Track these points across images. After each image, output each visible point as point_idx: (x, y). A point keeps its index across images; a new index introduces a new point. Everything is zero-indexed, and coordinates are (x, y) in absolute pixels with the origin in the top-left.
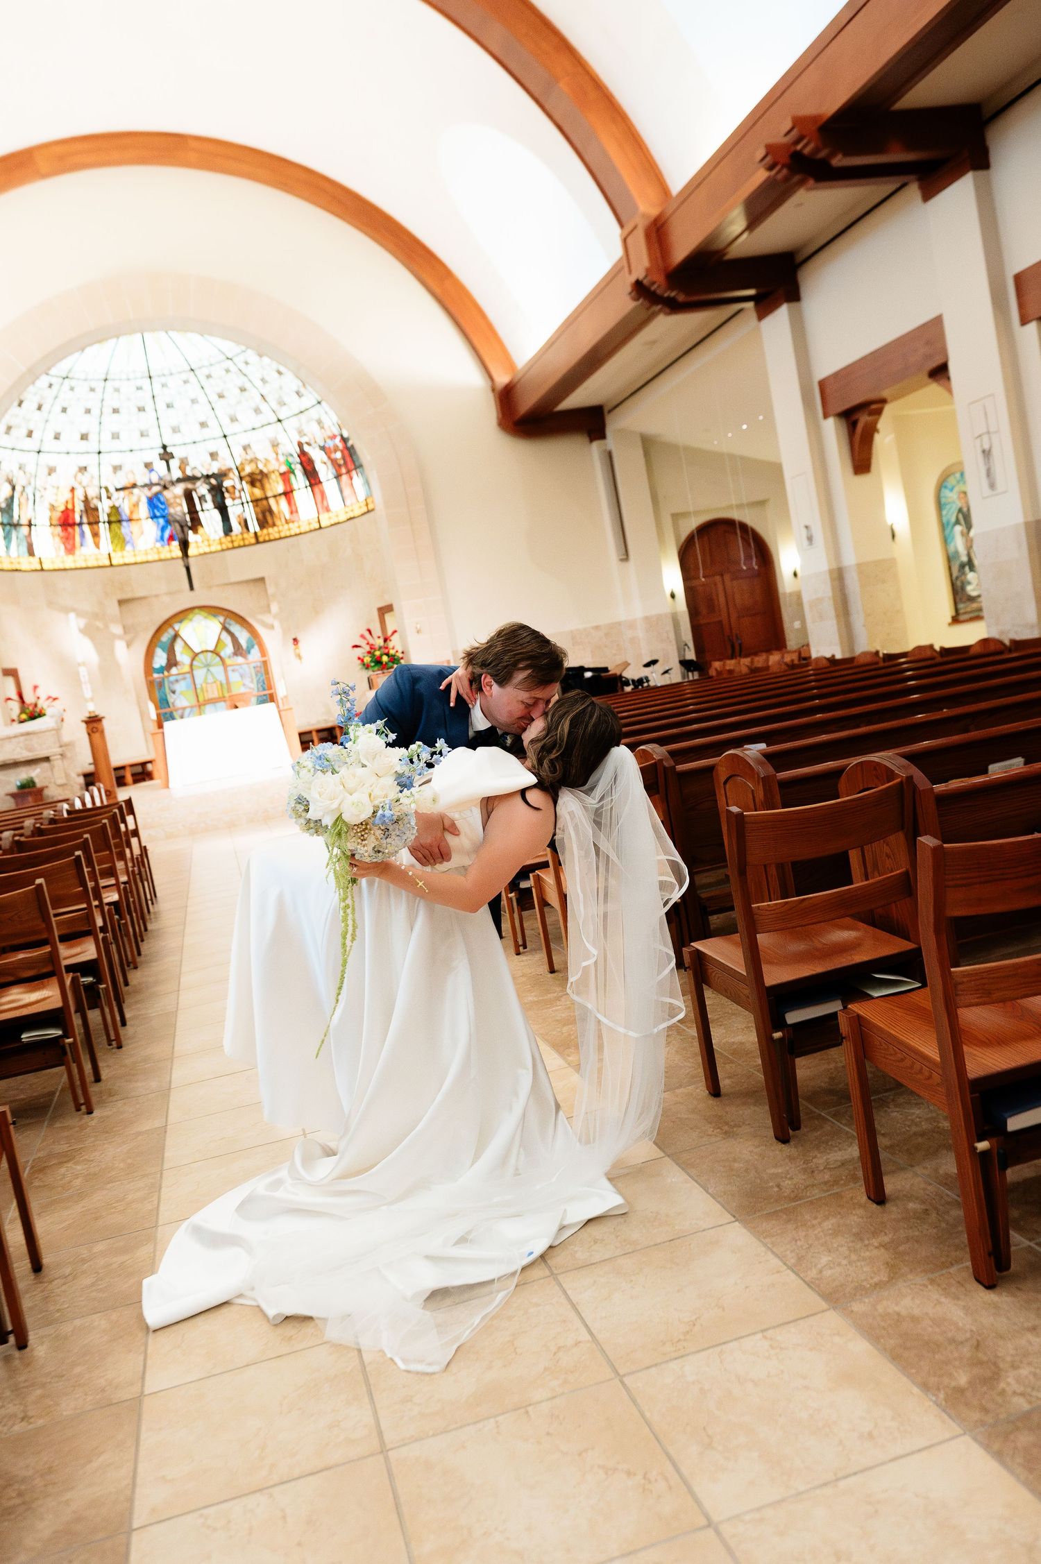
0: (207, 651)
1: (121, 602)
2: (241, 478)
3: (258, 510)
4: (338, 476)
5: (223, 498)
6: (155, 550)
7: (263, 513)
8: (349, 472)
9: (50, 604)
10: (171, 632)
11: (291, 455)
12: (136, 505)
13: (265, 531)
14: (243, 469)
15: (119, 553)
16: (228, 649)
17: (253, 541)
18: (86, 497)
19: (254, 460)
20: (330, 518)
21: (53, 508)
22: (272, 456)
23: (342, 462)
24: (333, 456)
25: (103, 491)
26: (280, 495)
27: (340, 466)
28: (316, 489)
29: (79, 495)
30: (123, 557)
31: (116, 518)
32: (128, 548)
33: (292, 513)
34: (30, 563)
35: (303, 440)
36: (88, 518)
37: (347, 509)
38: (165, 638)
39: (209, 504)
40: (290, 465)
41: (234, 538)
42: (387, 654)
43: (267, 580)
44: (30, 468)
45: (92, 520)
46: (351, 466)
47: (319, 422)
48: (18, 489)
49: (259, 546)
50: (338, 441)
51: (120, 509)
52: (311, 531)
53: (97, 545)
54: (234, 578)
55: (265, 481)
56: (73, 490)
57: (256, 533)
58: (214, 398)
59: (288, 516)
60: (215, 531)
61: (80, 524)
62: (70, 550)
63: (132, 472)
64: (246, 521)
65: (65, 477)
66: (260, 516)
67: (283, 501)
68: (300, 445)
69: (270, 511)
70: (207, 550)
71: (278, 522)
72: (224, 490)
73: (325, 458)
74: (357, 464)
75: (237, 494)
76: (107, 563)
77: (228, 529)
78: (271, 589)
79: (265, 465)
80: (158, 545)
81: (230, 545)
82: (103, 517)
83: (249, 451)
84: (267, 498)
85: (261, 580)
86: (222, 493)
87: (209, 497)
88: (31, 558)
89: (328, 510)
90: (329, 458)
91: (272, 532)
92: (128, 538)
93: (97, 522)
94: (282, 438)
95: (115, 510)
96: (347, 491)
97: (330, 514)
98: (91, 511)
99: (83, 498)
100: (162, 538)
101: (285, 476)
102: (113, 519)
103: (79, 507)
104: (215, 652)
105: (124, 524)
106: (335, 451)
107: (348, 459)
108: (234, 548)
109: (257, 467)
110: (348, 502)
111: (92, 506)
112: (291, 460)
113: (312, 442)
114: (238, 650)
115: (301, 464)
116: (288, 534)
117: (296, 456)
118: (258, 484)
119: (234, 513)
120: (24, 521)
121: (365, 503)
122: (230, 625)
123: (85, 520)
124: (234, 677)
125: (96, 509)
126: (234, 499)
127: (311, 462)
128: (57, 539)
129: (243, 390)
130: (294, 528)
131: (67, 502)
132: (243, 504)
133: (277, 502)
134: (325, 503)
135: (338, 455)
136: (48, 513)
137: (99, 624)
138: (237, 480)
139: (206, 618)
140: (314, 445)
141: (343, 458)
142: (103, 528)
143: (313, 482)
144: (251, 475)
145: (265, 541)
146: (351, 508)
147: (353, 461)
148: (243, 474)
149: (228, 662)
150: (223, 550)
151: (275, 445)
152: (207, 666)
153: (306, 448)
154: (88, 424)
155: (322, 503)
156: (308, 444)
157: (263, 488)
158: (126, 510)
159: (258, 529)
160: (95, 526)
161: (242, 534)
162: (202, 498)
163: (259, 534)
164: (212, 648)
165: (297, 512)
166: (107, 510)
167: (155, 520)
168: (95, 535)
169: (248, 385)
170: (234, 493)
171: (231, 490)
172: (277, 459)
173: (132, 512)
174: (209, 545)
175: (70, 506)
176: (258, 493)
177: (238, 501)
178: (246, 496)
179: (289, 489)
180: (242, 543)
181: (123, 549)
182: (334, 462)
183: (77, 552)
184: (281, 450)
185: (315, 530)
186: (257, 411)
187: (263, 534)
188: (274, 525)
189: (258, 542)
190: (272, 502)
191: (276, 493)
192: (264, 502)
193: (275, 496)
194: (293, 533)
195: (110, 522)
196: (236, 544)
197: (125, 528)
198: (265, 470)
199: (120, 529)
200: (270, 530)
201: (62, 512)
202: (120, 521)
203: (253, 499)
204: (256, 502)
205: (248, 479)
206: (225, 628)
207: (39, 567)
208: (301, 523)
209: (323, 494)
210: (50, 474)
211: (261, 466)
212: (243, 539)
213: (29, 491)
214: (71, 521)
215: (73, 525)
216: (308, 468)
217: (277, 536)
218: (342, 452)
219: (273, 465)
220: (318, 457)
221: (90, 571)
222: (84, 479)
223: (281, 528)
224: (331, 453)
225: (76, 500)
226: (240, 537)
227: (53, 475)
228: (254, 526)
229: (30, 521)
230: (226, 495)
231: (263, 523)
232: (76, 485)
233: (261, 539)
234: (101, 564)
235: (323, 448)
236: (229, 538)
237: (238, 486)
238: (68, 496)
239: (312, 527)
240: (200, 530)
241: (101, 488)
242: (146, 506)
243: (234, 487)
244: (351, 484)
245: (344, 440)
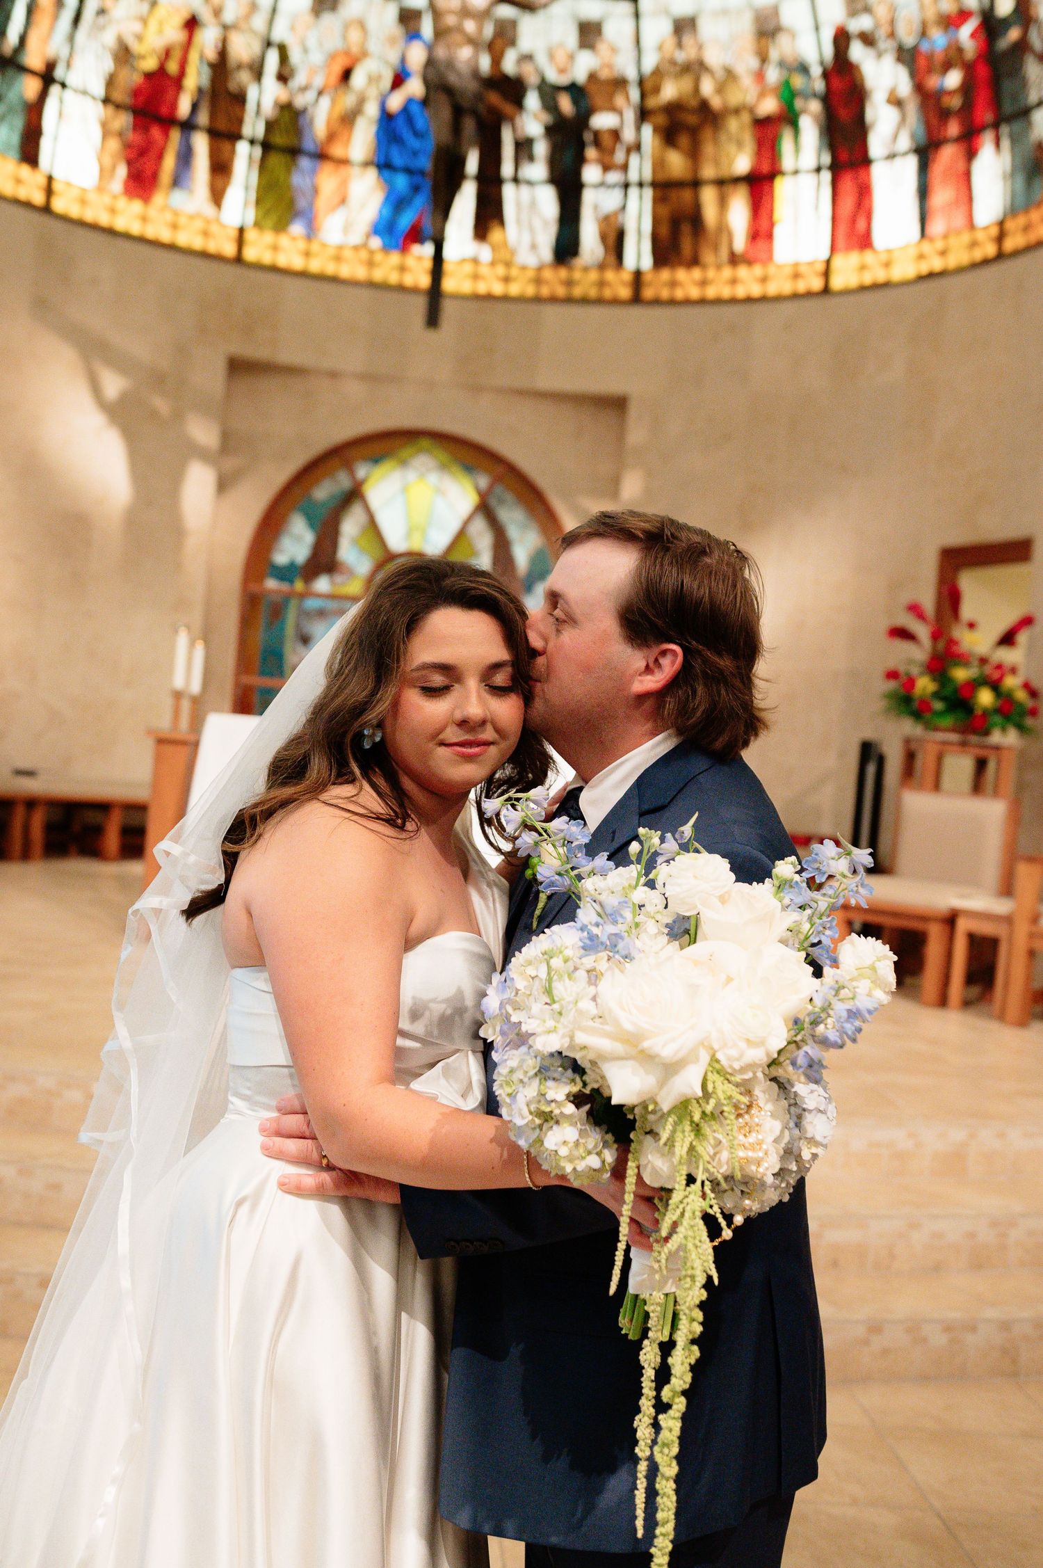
1: (238, 367)
2: (643, 114)
3: (664, 211)
4: (925, 152)
5: (580, 160)
6: (364, 254)
7: (676, 223)
8: (970, 135)
9: (42, 308)
10: (342, 481)
12: (348, 119)
13: (665, 274)
14: (657, 90)
15: (268, 237)
17: (625, 293)
18: (223, 54)
19: (695, 68)
20: (863, 268)
21: (124, 54)
22: (746, 64)
23: (956, 102)
24: (933, 82)
25: (272, 59)
26: (737, 180)
27: (945, 115)
28: (847, 184)
29: (208, 39)
30: (275, 248)
31: (285, 140)
32: (297, 229)
33: (754, 236)
34: (18, 181)
36: (213, 115)
37: (926, 247)
38: (323, 492)
39: (537, 170)
40: (791, 96)
41: (577, 275)
42: (995, 686)
43: (633, 410)
45: (222, 125)
46: (984, 116)
49: (636, 312)
50: (967, 34)
51: (302, 121)
52: (795, 296)
53: (217, 196)
54: (546, 381)
55: (707, 134)
56: (192, 24)
57: (638, 275)
59: (740, 242)
60: (534, 247)
61: (188, 126)
62: (142, 184)
63: (362, 25)
64: (620, 236)
66: (664, 231)
67: (739, 201)
68: (842, 39)
69: (695, 219)
70: (498, 289)
71: (708, 257)
72: (588, 137)
73: (904, 86)
74: (1008, 108)
75: (619, 156)
76: (229, 250)
77: (566, 248)
78: (636, 434)
79: (720, 89)
80: (376, 242)
81: (561, 291)
82: (253, 126)
83: (688, 40)
84: (696, 184)
85: (617, 405)
86: (581, 146)
87: (541, 149)
88: (25, 170)
89: (865, 242)
90: (919, 88)
91: (687, 282)
92: (301, 202)
93: (236, 136)
94: (794, 13)
95: (290, 115)
96: (941, 196)
97: (868, 257)
98: (224, 99)
99: (211, 54)
100: (390, 228)
101: (768, 130)
102: (279, 139)
103: (196, 78)
105: (304, 162)
106: (947, 66)
107: (982, 97)
108: (569, 300)
109: (697, 89)
110: (937, 226)
111: (232, 86)
112: (798, 82)
113: (882, 34)
115: (826, 98)
116: (726, 292)
117: (816, 71)
118: (684, 140)
119: (596, 207)
120: (34, 59)
121: (994, 231)
122: (501, 501)
123: (203, 118)
125: (240, 99)
126: (606, 168)
127: (858, 93)
128: (114, 145)
130: (748, 282)
131: (168, 53)
132: (626, 186)
133: (723, 203)
134: (861, 225)
135: (953, 79)
136: (108, 65)
137: (161, 405)
138: (630, 116)
139: (443, 467)
141: (966, 88)
142: (244, 156)
143: (844, 156)
144: (673, 109)
145: (657, 302)
146: (939, 245)
147: (996, 102)
148: (652, 102)
150: (537, 300)
151: (767, 31)
153: (857, 52)
156: (868, 39)
157: (694, 154)
159: (647, 262)
160: (226, 146)
161: (602, 267)
162: (524, 148)
163: (648, 277)
164: (436, 549)
165: (770, 234)
166: (268, 108)
167: (386, 173)
168: (221, 169)
170: (612, 152)
171: (607, 140)
172: (760, 76)
173: (332, 137)
174: (507, 280)
175: (172, 67)
176: (676, 162)
177: (614, 177)
178: (641, 168)
179: (765, 168)
180: (593, 293)
181: (281, 226)
182: (930, 101)
183: (158, 199)
184: (781, 48)
185: (809, 294)
187: (659, 284)
188: (695, 261)
189: (636, 299)
190: (708, 196)
191: (725, 172)
192: (687, 195)
194: (741, 292)
195: (267, 146)
196: (577, 292)
197: (301, 175)
198: (716, 103)
199: (288, 171)
200: (681, 274)
201: (149, 76)
202: (294, 152)
203: (661, 177)
204: (663, 187)
205: (661, 119)
206: (485, 509)
207: (38, 198)
208: (771, 270)
209: (864, 192)
211: (707, 88)
212: (602, 284)
214: (164, 110)
215: (169, 122)
216: (843, 114)
217: (694, 293)
218: (970, 68)
219: (745, 92)
220: (884, 81)
221: (178, 258)
222: (233, 5)
223: (711, 273)
224: (930, 70)
225: (194, 57)
226: (593, 276)
228: (639, 253)
229: (51, 66)
230: (591, 153)
231: (666, 251)
232: (205, 14)
233: (648, 293)
234: (212, 247)
235: (907, 56)
236: (563, 273)
237: (628, 135)
238: (173, 34)
239: (801, 287)
240: (495, 235)
241: (269, 44)
242: (373, 129)
243: (616, 134)
244: (967, 175)
245: (990, 25)
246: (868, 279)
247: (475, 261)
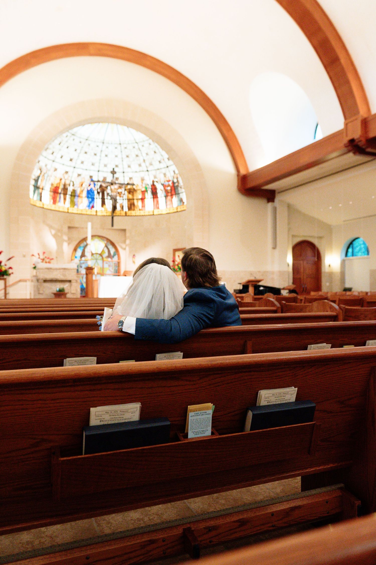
0: (97, 254)
1: (69, 228)
2: (125, 190)
3: (129, 203)
4: (166, 196)
7: (131, 205)
8: (172, 195)
9: (44, 222)
10: (85, 243)
11: (148, 185)
12: (82, 191)
13: (130, 212)
14: (127, 186)
16: (106, 254)
17: (124, 214)
18: (65, 183)
19: (132, 184)
20: (158, 212)
21: (52, 185)
22: (140, 184)
23: (170, 191)
25: (72, 184)
26: (139, 199)
27: (168, 193)
28: (155, 200)
29: (63, 182)
30: (73, 210)
31: (74, 194)
32: (76, 207)
33: (143, 207)
34: (39, 204)
35: (155, 180)
36: (64, 192)
38: (82, 245)
40: (146, 188)
43: (127, 231)
44: (49, 167)
46: (173, 192)
47: (165, 174)
48: (42, 173)
49: (126, 217)
50: (170, 183)
51: (76, 191)
52: (149, 215)
53: (64, 203)
55: (135, 193)
56: (61, 179)
57: (126, 212)
58: (124, 156)
59: (140, 207)
60: (110, 208)
61: (60, 194)
62: (55, 202)
63: (84, 178)
64: (123, 206)
65: (60, 174)
66: (129, 206)
67: (140, 202)
68: (153, 182)
69: (134, 204)
70: (105, 214)
71: (136, 209)
72: (117, 193)
73: (162, 188)
74: (177, 193)
75: (122, 195)
76: (67, 211)
78: (128, 234)
79: (136, 187)
80: (87, 208)
82: (69, 193)
83: (131, 180)
84: (133, 199)
85: (124, 230)
89: (158, 208)
90: (165, 189)
91: (133, 213)
92: (76, 203)
93: (66, 194)
94: (146, 178)
95: (74, 191)
96: (169, 203)
97: (159, 210)
98: (65, 189)
100: (89, 206)
101: (143, 193)
102: (73, 194)
103: (61, 187)
104: (101, 255)
105: (76, 197)
106: (168, 186)
107: (173, 190)
110: (168, 206)
111: (66, 187)
112: (147, 186)
114: (109, 256)
115: (152, 189)
116: (139, 214)
117: (150, 185)
118: (131, 193)
119: (119, 203)
120: (41, 187)
122: (108, 245)
123: (62, 192)
124: (106, 266)
125: (67, 189)
127: (156, 189)
128: (51, 197)
129: (137, 156)
130: (142, 213)
131: (58, 184)
132: (123, 199)
133: (137, 202)
134: (158, 206)
135: (169, 188)
136: (50, 186)
137: (59, 234)
138: (123, 190)
139: (100, 240)
140: (159, 182)
141: (171, 190)
142: (68, 197)
143: (154, 197)
145: (129, 216)
147: (175, 192)
148: (126, 188)
149: (105, 259)
151: (143, 180)
152: (96, 259)
153: (155, 183)
154: (74, 155)
155: (157, 206)
156: (157, 182)
157: (133, 195)
158: (78, 192)
160: (65, 196)
161: (120, 211)
162: (108, 194)
164: (100, 252)
165: (145, 207)
166: (71, 190)
167: (88, 198)
168: (65, 199)
169: (140, 155)
171: (120, 193)
172: (142, 185)
173: (80, 194)
174: (107, 213)
175: (58, 186)
176: (130, 196)
177: (121, 198)
178: (125, 197)
179: (143, 198)
180: (119, 214)
181: (73, 207)
182: (166, 191)
183: (57, 204)
184: (144, 182)
185: (151, 215)
186: (140, 165)
187: (129, 213)
188: (134, 210)
189: (126, 215)
190: (135, 201)
191: (137, 198)
192: (132, 201)
193: (137, 199)
195: (71, 195)
197: (76, 199)
198: (136, 189)
199: (74, 199)
201: (55, 187)
202: (75, 196)
203: (128, 198)
204: (129, 200)
205: (128, 191)
206: (106, 246)
207: (42, 206)
209: (157, 202)
210: (55, 171)
211: (134, 187)
212: (120, 213)
213: (46, 175)
214: (57, 191)
215: (58, 193)
216: (154, 191)
218: (171, 187)
219: (140, 187)
220: (160, 188)
221: (60, 213)
222: (66, 176)
224: (166, 187)
225: (61, 184)
226: (119, 212)
227: (56, 172)
228: (126, 209)
229: (43, 188)
230: (118, 195)
231: (130, 209)
232: (63, 178)
233: (128, 214)
234: (64, 211)
235: (163, 185)
237: (123, 193)
238: (58, 181)
239: (150, 214)
240: (104, 206)
241: (71, 181)
242: (86, 192)
243: (121, 192)
244: (172, 200)
245: (173, 183)
246: (159, 213)
247: (102, 210)
